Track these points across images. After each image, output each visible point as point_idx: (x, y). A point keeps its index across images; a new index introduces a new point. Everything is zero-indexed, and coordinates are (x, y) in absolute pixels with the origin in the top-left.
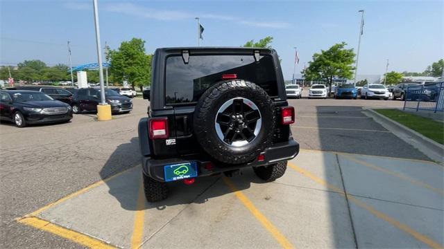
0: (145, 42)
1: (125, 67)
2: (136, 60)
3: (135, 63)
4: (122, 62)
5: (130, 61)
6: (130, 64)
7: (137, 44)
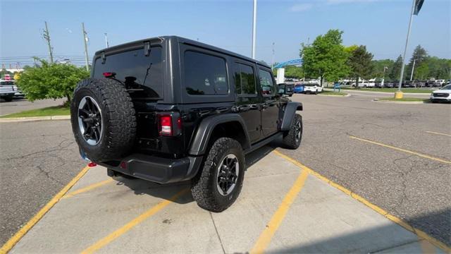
0: (342, 32)
1: (315, 62)
2: (329, 54)
3: (327, 57)
4: (313, 58)
5: (321, 55)
6: (321, 59)
7: (334, 36)
